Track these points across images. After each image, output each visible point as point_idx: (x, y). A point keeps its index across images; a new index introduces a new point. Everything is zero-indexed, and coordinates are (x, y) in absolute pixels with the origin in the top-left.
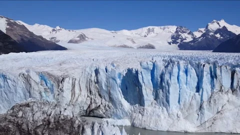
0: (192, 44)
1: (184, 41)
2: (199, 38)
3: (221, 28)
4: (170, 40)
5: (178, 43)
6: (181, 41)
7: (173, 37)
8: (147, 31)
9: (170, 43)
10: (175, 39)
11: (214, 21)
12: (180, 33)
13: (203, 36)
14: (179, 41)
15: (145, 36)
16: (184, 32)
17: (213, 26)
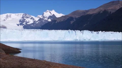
0: (32, 25)
1: (28, 24)
2: (37, 21)
3: (51, 15)
4: (19, 23)
5: (24, 24)
6: (26, 24)
7: (20, 21)
8: (6, 17)
9: (18, 25)
10: (22, 22)
11: (48, 10)
12: (25, 18)
13: (39, 20)
14: (24, 23)
15: (4, 20)
16: (28, 18)
17: (47, 14)
